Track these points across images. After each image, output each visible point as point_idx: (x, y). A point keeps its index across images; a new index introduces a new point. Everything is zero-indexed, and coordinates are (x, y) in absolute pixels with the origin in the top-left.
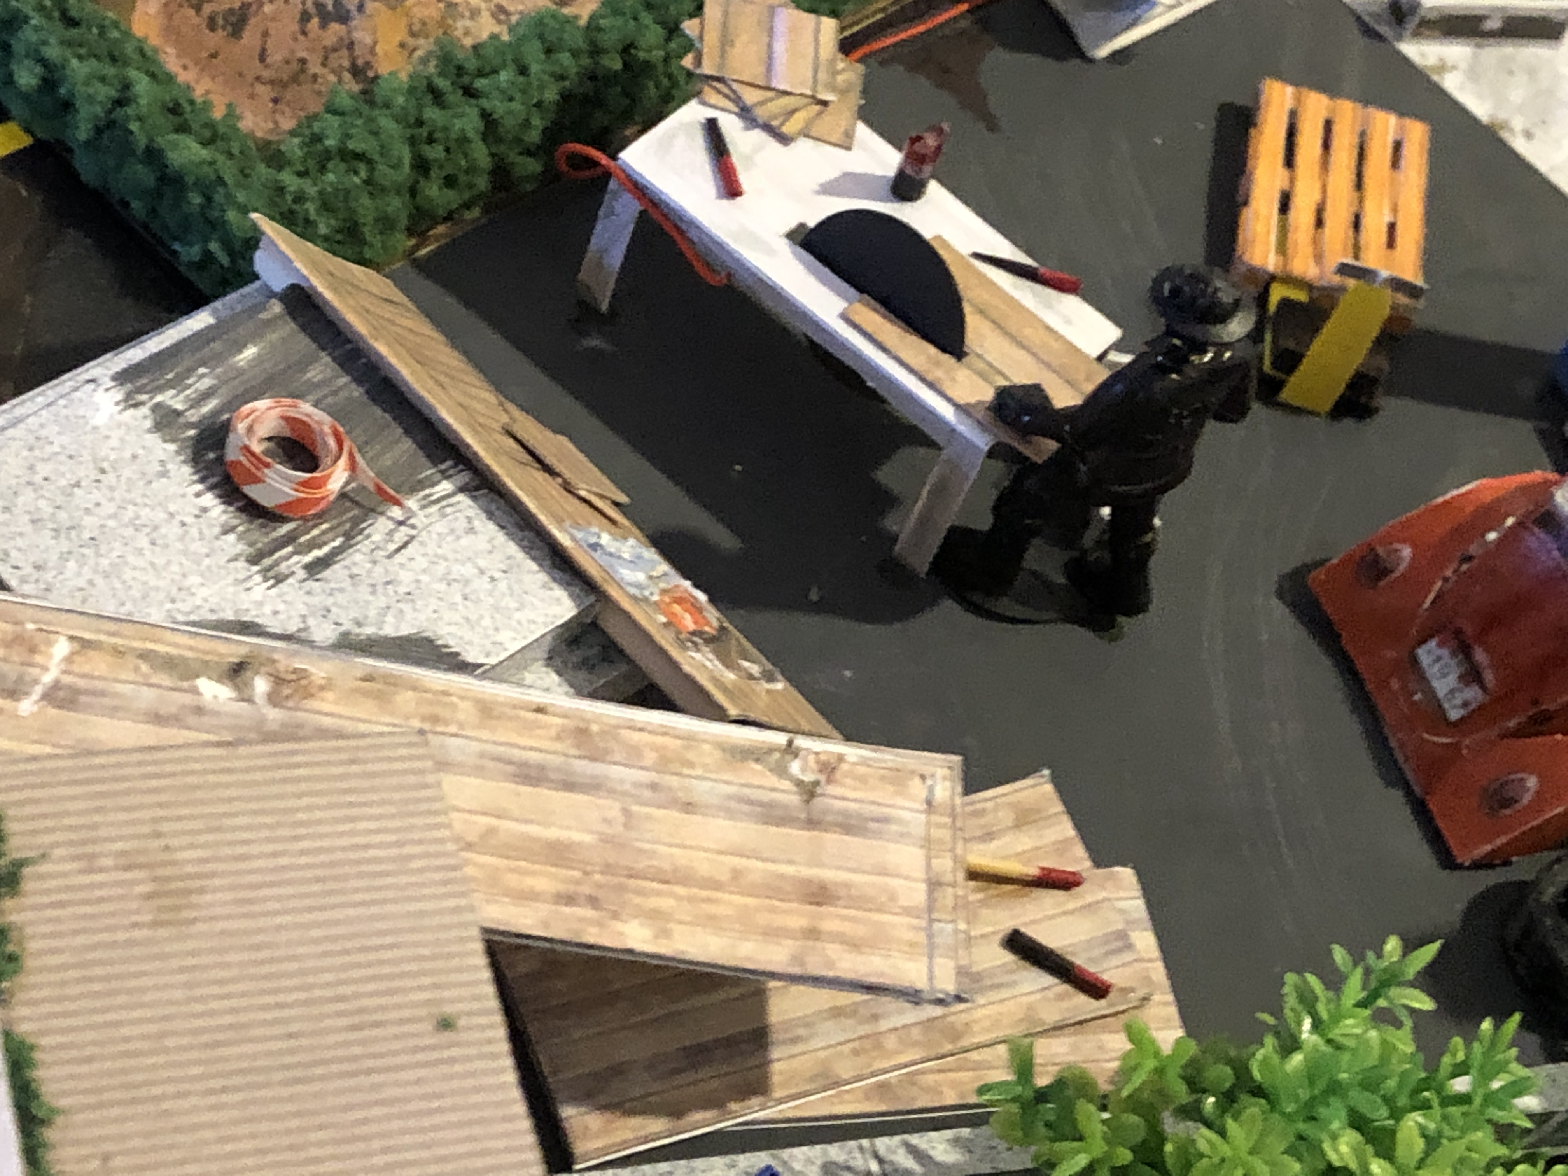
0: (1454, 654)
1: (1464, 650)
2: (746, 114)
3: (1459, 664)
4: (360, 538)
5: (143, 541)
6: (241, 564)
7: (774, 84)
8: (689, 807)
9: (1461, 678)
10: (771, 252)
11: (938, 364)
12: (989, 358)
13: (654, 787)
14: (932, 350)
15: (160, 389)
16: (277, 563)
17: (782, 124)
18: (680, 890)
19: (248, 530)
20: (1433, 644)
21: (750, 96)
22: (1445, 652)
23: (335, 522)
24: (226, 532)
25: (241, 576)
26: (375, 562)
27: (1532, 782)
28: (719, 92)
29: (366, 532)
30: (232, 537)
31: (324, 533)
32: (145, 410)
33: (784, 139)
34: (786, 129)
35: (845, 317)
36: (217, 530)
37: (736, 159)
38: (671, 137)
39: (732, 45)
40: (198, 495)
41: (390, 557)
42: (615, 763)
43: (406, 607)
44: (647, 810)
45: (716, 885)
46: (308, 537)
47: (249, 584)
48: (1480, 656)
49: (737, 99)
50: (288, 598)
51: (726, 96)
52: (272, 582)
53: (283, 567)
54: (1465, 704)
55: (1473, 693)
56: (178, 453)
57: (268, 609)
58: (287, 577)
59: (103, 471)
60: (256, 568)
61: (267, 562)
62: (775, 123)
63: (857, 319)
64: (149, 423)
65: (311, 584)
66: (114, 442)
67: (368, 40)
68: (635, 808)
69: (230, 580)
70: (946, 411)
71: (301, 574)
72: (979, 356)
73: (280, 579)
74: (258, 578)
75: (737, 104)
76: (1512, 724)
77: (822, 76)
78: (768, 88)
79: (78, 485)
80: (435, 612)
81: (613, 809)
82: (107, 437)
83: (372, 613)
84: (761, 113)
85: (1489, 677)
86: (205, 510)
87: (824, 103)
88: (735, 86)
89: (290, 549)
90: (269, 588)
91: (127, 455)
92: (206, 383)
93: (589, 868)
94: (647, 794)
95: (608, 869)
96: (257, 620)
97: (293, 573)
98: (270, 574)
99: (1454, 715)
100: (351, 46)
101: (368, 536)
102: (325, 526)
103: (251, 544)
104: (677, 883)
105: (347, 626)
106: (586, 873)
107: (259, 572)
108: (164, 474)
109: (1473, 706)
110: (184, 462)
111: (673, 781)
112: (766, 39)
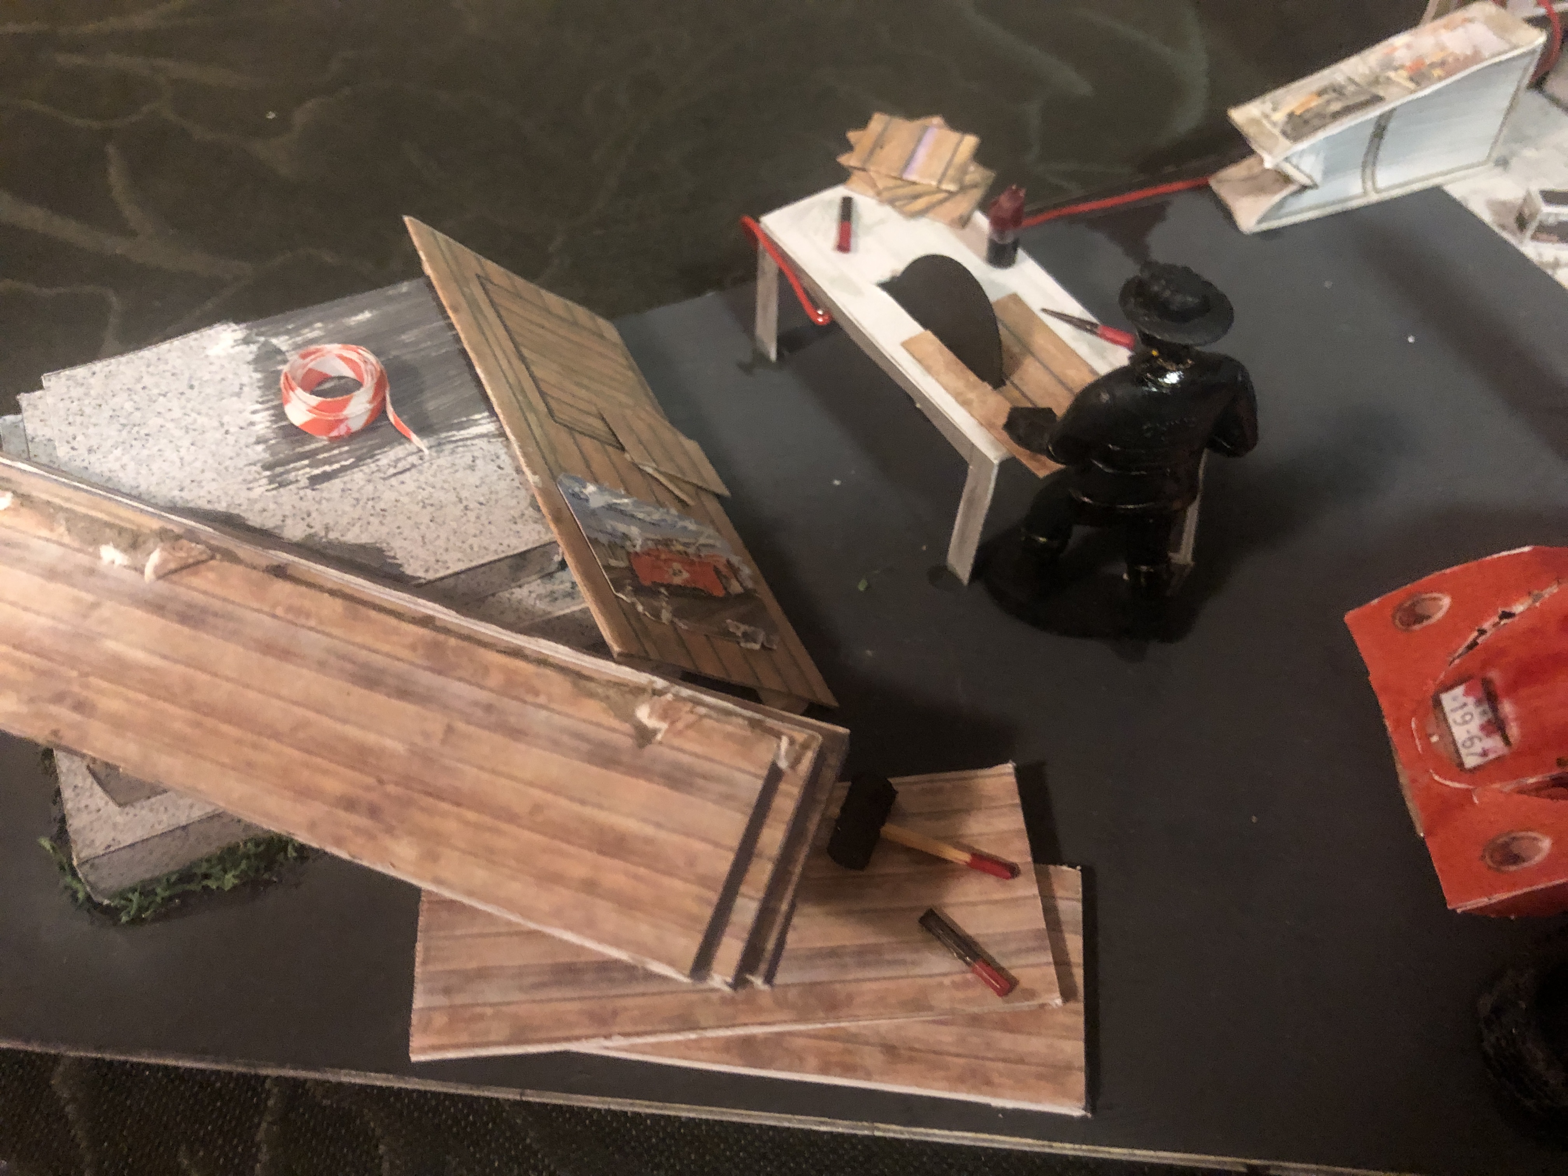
2: (879, 195)
3: (1484, 713)
4: (369, 461)
5: (186, 442)
6: (258, 468)
7: (904, 176)
8: (516, 733)
10: (857, 292)
11: (973, 389)
12: (1027, 390)
13: (489, 708)
14: (972, 378)
15: (276, 335)
16: (288, 472)
17: (905, 205)
18: (471, 816)
19: (278, 443)
20: (1458, 691)
21: (884, 183)
22: (1471, 699)
23: (357, 446)
24: (258, 442)
25: (250, 477)
26: (369, 481)
27: (1546, 845)
28: (862, 180)
29: (378, 457)
30: (260, 447)
31: (341, 454)
32: (254, 348)
33: (908, 215)
34: (913, 206)
35: (906, 347)
36: (253, 440)
37: (856, 225)
38: (811, 208)
39: (882, 147)
40: (254, 412)
41: (384, 479)
42: (460, 679)
43: (375, 521)
44: (472, 729)
45: (512, 818)
46: (326, 455)
47: (251, 485)
48: (1508, 708)
49: (874, 185)
50: (280, 500)
51: (868, 184)
52: (277, 485)
53: (292, 476)
54: (1484, 754)
55: (1493, 743)
56: (259, 380)
57: (258, 507)
58: (291, 483)
59: (192, 387)
60: (268, 473)
61: (279, 470)
62: (898, 204)
63: (915, 347)
64: (251, 357)
65: (309, 492)
66: (213, 368)
68: (461, 726)
69: (240, 478)
71: (304, 482)
72: (1016, 386)
73: (281, 485)
74: (264, 481)
75: (873, 188)
76: (1531, 782)
77: (951, 172)
79: (164, 395)
80: (399, 528)
81: (435, 722)
82: (211, 364)
83: (344, 521)
84: (889, 194)
85: (1514, 731)
86: (252, 424)
87: (949, 194)
88: (873, 175)
89: (306, 462)
90: (267, 491)
91: (218, 377)
92: (315, 334)
93: (385, 777)
94: (479, 713)
95: (406, 781)
96: (242, 514)
97: (297, 481)
98: (278, 479)
99: (1471, 761)
101: (378, 460)
102: (346, 448)
103: (272, 455)
104: (469, 808)
105: (319, 529)
106: (381, 782)
107: (268, 477)
108: (238, 395)
109: (1492, 756)
110: (259, 388)
111: (513, 705)
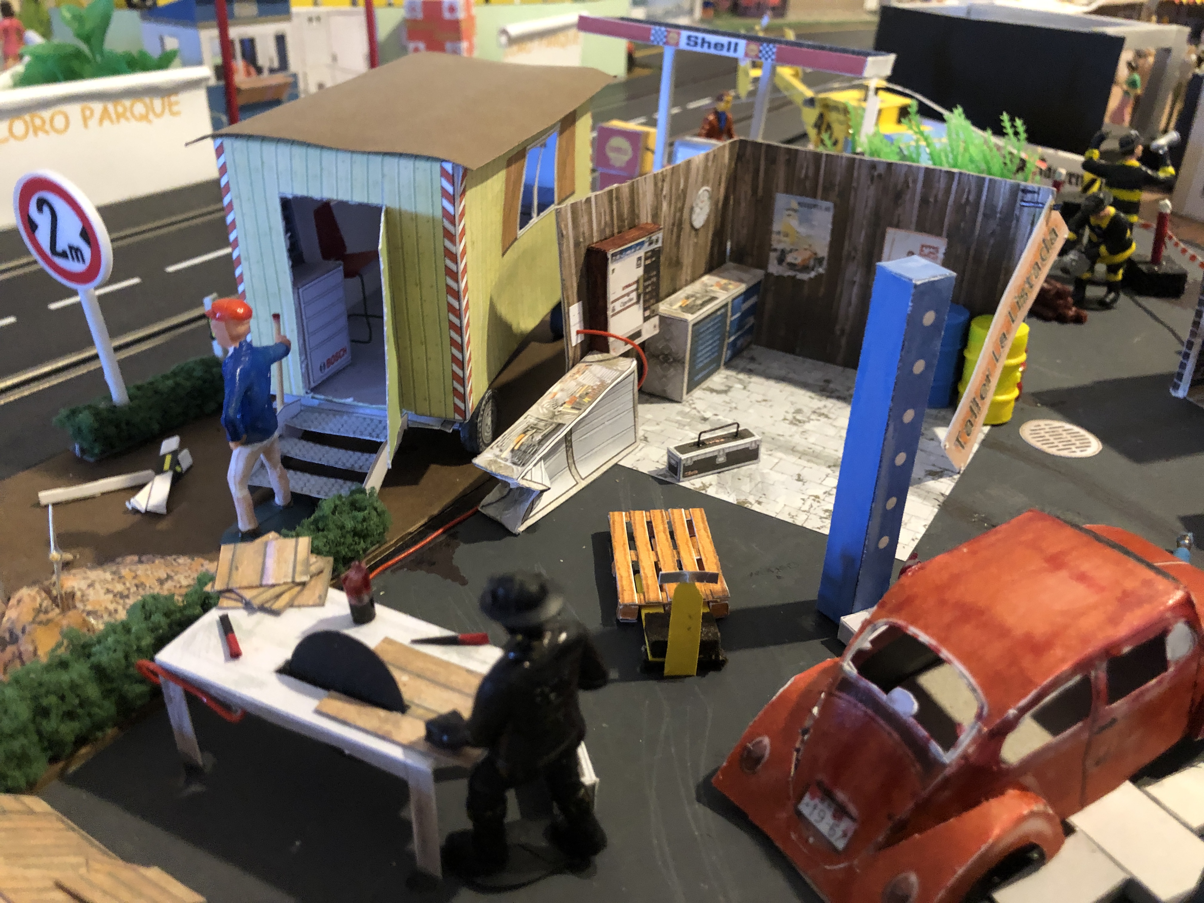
0: (822, 800)
1: (827, 795)
2: (248, 606)
3: (829, 806)
7: (264, 583)
9: (835, 816)
10: (261, 684)
11: (386, 721)
12: (426, 705)
14: (382, 713)
17: (272, 605)
20: (807, 798)
21: (248, 595)
22: (817, 801)
27: (913, 878)
28: (230, 598)
33: (276, 613)
34: (276, 606)
35: (319, 712)
37: (238, 634)
38: (194, 636)
39: (237, 568)
48: (841, 796)
49: (241, 598)
51: (235, 600)
54: (845, 835)
55: (845, 824)
62: (267, 605)
63: (325, 710)
67: (31, 648)
70: (396, 753)
72: (418, 706)
75: (242, 602)
76: (880, 838)
77: (299, 568)
78: (261, 586)
84: (256, 603)
85: (852, 809)
87: (303, 584)
88: (239, 591)
99: (840, 844)
100: (20, 656)
109: (850, 834)
112: (260, 560)
